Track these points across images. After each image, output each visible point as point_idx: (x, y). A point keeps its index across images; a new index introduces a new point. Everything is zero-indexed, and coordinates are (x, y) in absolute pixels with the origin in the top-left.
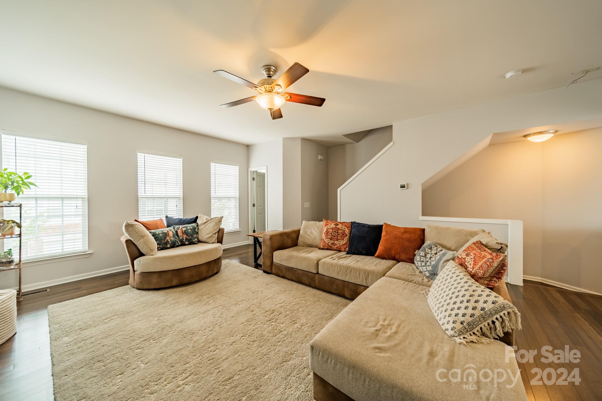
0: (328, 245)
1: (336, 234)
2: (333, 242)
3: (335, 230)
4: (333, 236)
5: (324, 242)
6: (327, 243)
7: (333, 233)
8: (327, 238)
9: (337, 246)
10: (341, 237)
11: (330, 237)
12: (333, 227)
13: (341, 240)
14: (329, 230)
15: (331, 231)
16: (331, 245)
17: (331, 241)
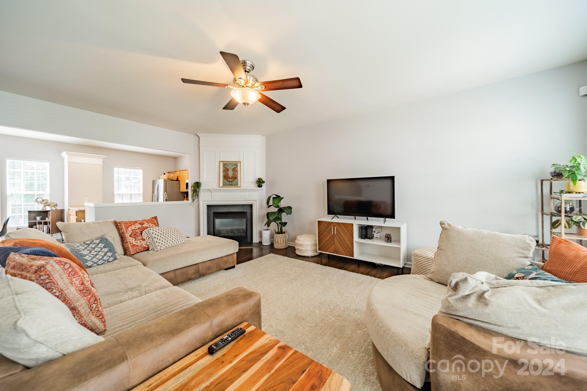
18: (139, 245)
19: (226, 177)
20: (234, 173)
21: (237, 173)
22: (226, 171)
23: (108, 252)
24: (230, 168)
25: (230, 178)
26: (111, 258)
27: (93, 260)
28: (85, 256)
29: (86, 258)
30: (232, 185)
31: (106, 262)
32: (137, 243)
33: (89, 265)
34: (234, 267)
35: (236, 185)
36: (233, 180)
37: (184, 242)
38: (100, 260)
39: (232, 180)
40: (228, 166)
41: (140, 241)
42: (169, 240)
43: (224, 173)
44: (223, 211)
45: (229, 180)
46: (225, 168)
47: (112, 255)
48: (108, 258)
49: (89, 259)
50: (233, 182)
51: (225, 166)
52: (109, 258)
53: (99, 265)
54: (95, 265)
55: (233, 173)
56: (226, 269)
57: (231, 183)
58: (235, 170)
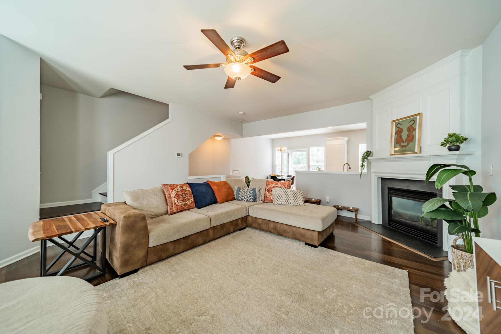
0: (182, 207)
1: (186, 196)
2: (185, 203)
3: (184, 192)
4: (184, 198)
5: (177, 205)
6: (180, 205)
7: (183, 195)
8: (180, 201)
9: (188, 205)
10: (189, 196)
11: (182, 199)
12: (181, 189)
13: (190, 199)
14: (179, 193)
15: (180, 193)
16: (183, 206)
17: (184, 202)
18: (269, 197)
19: (398, 141)
20: (410, 133)
21: (414, 132)
22: (399, 132)
23: (252, 196)
24: (405, 128)
25: (404, 141)
26: (251, 200)
27: (242, 198)
28: (240, 194)
29: (239, 195)
30: (405, 151)
31: (248, 201)
32: (268, 195)
33: (240, 199)
34: (316, 247)
35: (412, 151)
36: (408, 144)
37: (297, 204)
38: (245, 198)
39: (406, 144)
40: (401, 125)
41: (270, 195)
42: (283, 199)
43: (396, 135)
44: (399, 187)
45: (402, 144)
46: (398, 129)
47: (252, 198)
48: (250, 199)
49: (240, 196)
50: (407, 147)
51: (399, 126)
52: (245, 199)
53: (250, 201)
54: (243, 200)
55: (408, 133)
56: (307, 244)
57: (404, 148)
58: (412, 129)
